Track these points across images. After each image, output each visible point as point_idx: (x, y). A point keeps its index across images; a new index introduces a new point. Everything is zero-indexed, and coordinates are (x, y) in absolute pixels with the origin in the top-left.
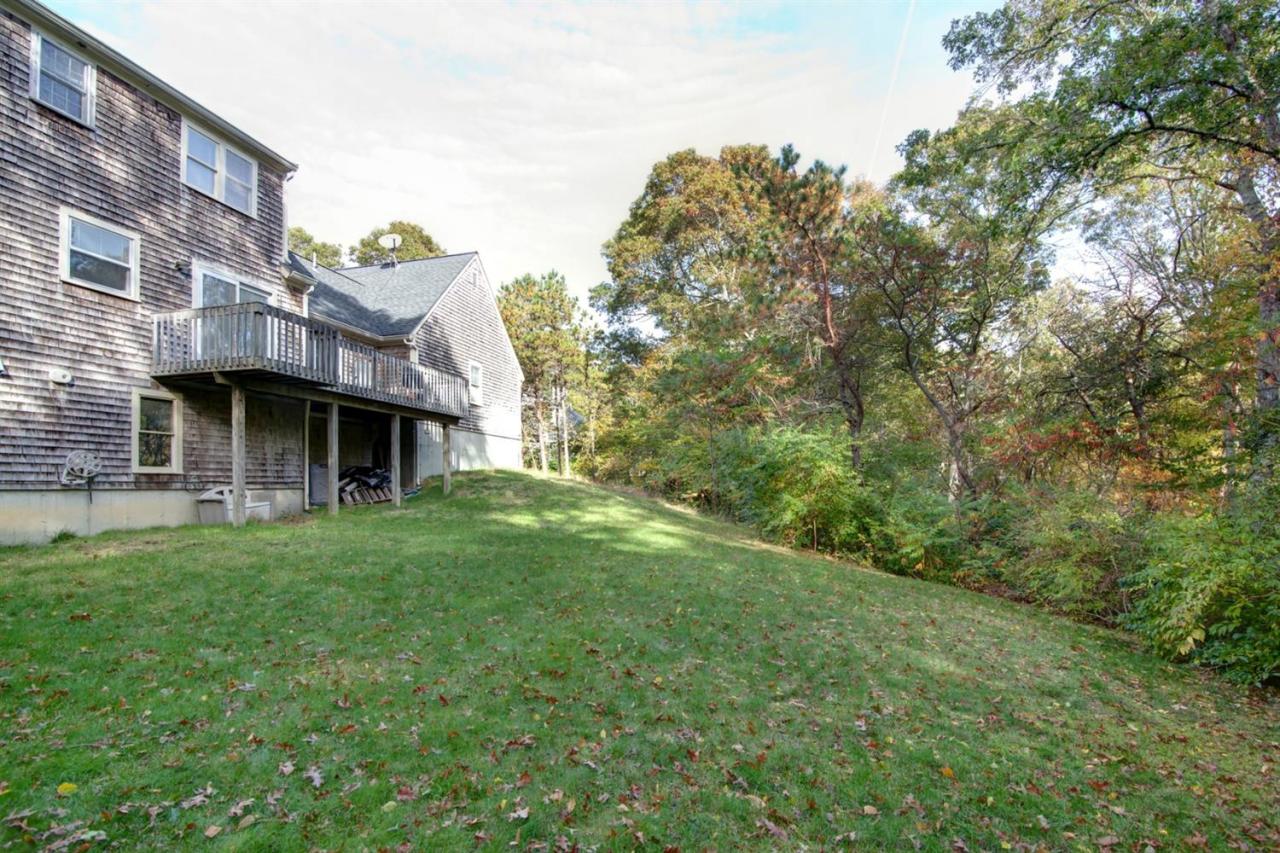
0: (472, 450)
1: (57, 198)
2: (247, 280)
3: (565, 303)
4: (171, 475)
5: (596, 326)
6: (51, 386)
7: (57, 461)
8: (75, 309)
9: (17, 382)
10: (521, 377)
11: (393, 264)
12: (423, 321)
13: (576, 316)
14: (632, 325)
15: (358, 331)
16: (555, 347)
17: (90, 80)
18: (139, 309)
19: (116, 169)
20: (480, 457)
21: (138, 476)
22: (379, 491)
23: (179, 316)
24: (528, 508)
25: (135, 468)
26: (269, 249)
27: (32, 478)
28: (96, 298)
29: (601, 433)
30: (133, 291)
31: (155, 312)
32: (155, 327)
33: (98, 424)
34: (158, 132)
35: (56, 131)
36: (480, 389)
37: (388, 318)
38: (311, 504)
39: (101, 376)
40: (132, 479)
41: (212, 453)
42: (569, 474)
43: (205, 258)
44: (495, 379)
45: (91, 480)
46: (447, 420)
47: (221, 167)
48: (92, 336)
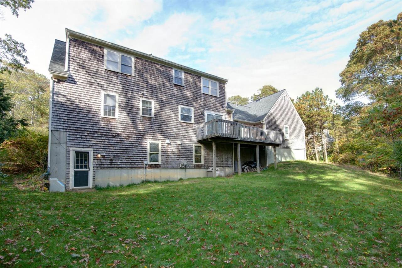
0: (286, 154)
1: (178, 104)
2: (217, 113)
3: (322, 99)
4: (201, 165)
5: (337, 104)
6: (178, 145)
7: (179, 162)
8: (182, 127)
9: (172, 145)
10: (305, 128)
11: (259, 100)
12: (267, 115)
13: (328, 102)
14: (355, 101)
15: (248, 121)
16: (319, 115)
17: (183, 75)
18: (194, 125)
19: (188, 94)
20: (290, 157)
21: (195, 165)
22: (255, 168)
23: (202, 125)
24: (303, 174)
25: (194, 163)
26: (222, 104)
27: (175, 166)
28: (185, 124)
29: (340, 145)
30: (193, 121)
31: (197, 125)
32: (197, 129)
33: (187, 153)
34: (196, 82)
35: (177, 89)
36: (288, 134)
37: (257, 116)
38: (235, 172)
39: (187, 142)
40: (193, 166)
41: (210, 159)
42: (328, 161)
43: (207, 110)
44: (294, 130)
45: (185, 166)
46: (275, 145)
47: (210, 87)
48: (185, 133)
